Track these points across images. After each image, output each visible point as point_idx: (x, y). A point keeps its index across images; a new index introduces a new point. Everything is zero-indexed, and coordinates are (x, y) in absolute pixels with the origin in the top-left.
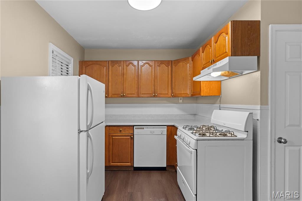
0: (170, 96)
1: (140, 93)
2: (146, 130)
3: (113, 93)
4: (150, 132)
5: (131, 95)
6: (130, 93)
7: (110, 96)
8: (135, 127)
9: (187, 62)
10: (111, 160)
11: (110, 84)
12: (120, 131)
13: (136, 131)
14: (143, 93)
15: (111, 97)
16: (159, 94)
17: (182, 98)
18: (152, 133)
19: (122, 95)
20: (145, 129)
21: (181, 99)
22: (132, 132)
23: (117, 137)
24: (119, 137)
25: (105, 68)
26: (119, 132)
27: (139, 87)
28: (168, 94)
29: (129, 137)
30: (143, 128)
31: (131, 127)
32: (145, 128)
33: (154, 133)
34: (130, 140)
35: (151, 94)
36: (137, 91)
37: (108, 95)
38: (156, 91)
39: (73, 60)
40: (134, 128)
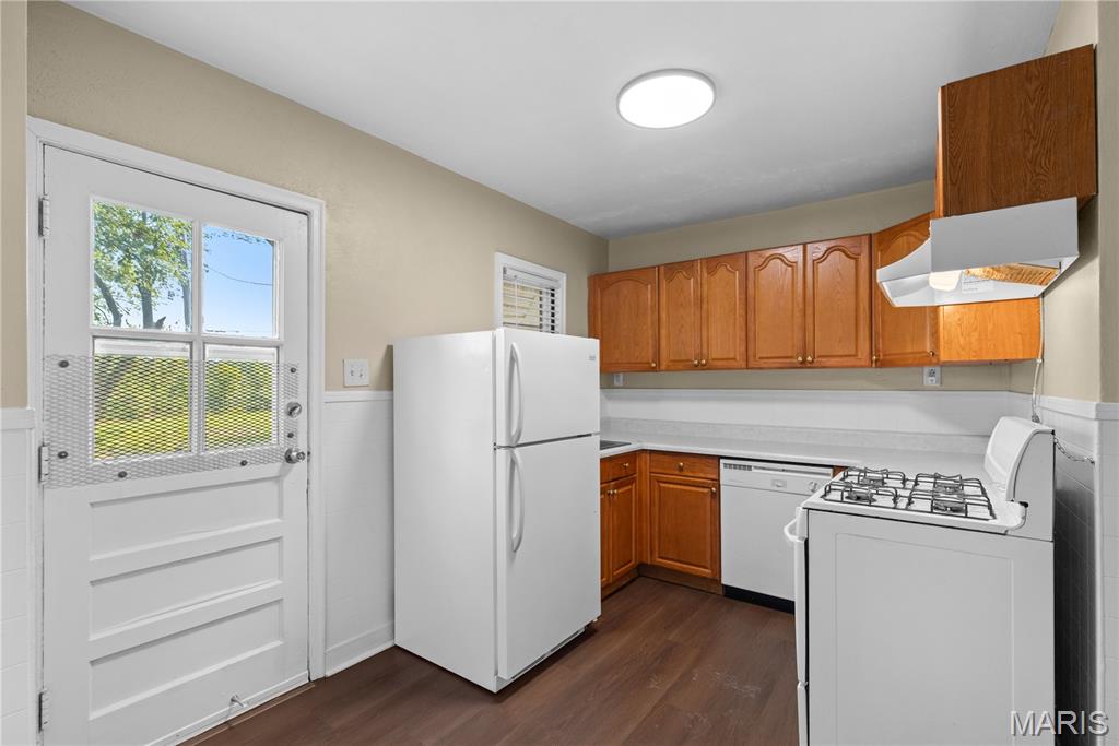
0: (866, 362)
1: (755, 356)
2: (759, 475)
3: (672, 358)
4: (773, 485)
5: (724, 363)
6: (719, 357)
7: (663, 367)
8: (722, 461)
9: (922, 234)
10: (657, 549)
11: (664, 332)
12: (681, 469)
13: (727, 475)
14: (765, 355)
15: (667, 370)
16: (820, 357)
17: (937, 369)
18: (779, 487)
19: (696, 362)
20: (754, 470)
21: (932, 374)
22: (714, 477)
23: (671, 486)
24: (678, 487)
25: (649, 287)
26: (677, 472)
27: (751, 335)
28: (855, 355)
29: (706, 490)
30: (750, 468)
31: (710, 461)
32: (756, 467)
33: (785, 485)
34: (709, 499)
35: (791, 357)
36: (743, 348)
37: (659, 364)
38: (811, 346)
39: (565, 278)
40: (722, 466)
